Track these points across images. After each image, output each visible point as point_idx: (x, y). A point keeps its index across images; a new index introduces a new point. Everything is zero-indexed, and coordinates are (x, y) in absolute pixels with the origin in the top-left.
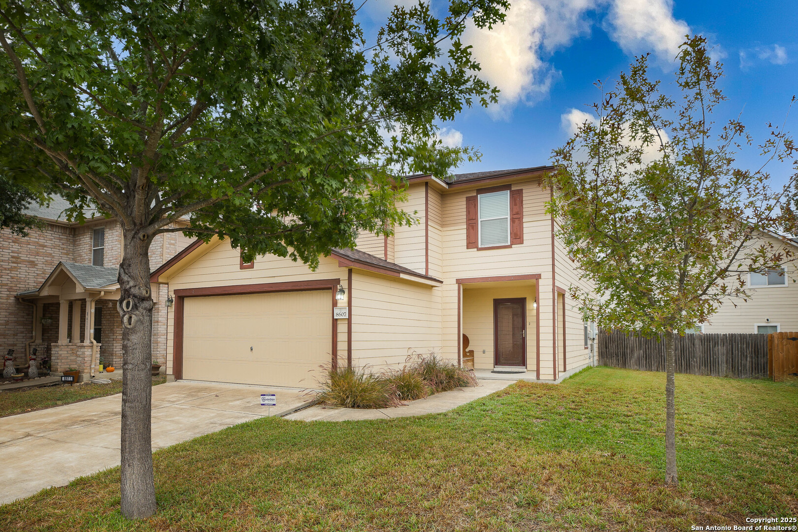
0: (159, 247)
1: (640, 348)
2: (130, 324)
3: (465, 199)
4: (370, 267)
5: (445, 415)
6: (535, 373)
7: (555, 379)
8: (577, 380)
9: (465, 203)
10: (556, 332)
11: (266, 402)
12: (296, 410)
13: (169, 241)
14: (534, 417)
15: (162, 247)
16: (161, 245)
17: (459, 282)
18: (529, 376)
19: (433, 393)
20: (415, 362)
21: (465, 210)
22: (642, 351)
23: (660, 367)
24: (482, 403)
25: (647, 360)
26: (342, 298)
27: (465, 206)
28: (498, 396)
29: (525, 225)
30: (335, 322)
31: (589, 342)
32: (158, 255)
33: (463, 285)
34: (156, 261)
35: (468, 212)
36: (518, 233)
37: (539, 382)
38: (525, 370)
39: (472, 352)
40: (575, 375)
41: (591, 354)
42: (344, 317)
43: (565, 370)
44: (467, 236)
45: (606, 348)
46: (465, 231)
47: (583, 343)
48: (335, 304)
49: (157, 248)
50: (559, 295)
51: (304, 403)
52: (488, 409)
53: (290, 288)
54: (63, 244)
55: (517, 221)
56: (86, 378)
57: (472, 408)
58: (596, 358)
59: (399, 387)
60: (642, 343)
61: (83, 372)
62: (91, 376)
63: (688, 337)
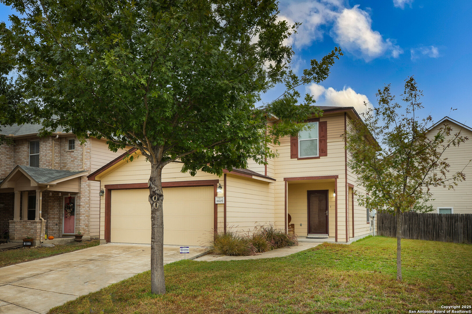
0: (80, 155)
1: (405, 224)
2: (156, 207)
4: (237, 173)
5: (285, 258)
6: (334, 239)
7: (347, 242)
8: (361, 242)
10: (348, 212)
11: (183, 251)
12: (197, 257)
13: (86, 150)
14: (335, 259)
15: (82, 155)
16: (82, 153)
17: (285, 179)
18: (331, 240)
19: (272, 249)
20: (259, 231)
22: (406, 226)
23: (419, 237)
24: (304, 253)
25: (410, 232)
26: (221, 192)
28: (313, 250)
29: (328, 144)
30: (216, 206)
31: (370, 219)
32: (79, 160)
33: (288, 182)
34: (77, 164)
36: (324, 150)
37: (337, 243)
38: (328, 237)
39: (293, 225)
40: (360, 240)
41: (372, 228)
42: (221, 203)
43: (353, 237)
44: (291, 150)
45: (382, 223)
46: (290, 147)
47: (366, 219)
48: (216, 195)
49: (78, 155)
50: (349, 188)
51: (200, 253)
52: (308, 255)
53: (186, 185)
55: (323, 142)
56: (37, 243)
57: (299, 255)
58: (375, 230)
59: (255, 244)
60: (407, 220)
61: (35, 239)
62: (40, 242)
63: (438, 216)
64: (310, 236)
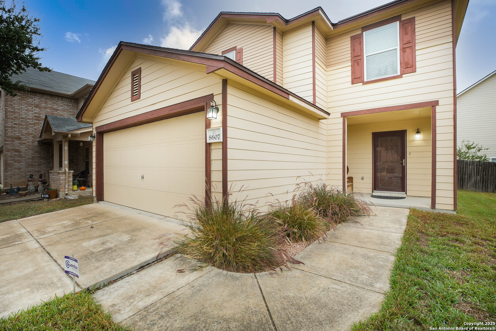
3: (349, 39)
7: (455, 210)
9: (350, 42)
17: (344, 115)
20: (305, 190)
21: (350, 49)
26: (215, 117)
27: (350, 45)
29: (417, 53)
30: (208, 146)
33: (347, 119)
35: (353, 50)
36: (410, 62)
37: (436, 211)
38: (405, 196)
39: (351, 179)
42: (217, 141)
44: (352, 72)
46: (350, 68)
48: (208, 125)
54: (70, 109)
55: (408, 50)
56: (61, 195)
61: (59, 191)
62: (65, 194)
64: (377, 193)
